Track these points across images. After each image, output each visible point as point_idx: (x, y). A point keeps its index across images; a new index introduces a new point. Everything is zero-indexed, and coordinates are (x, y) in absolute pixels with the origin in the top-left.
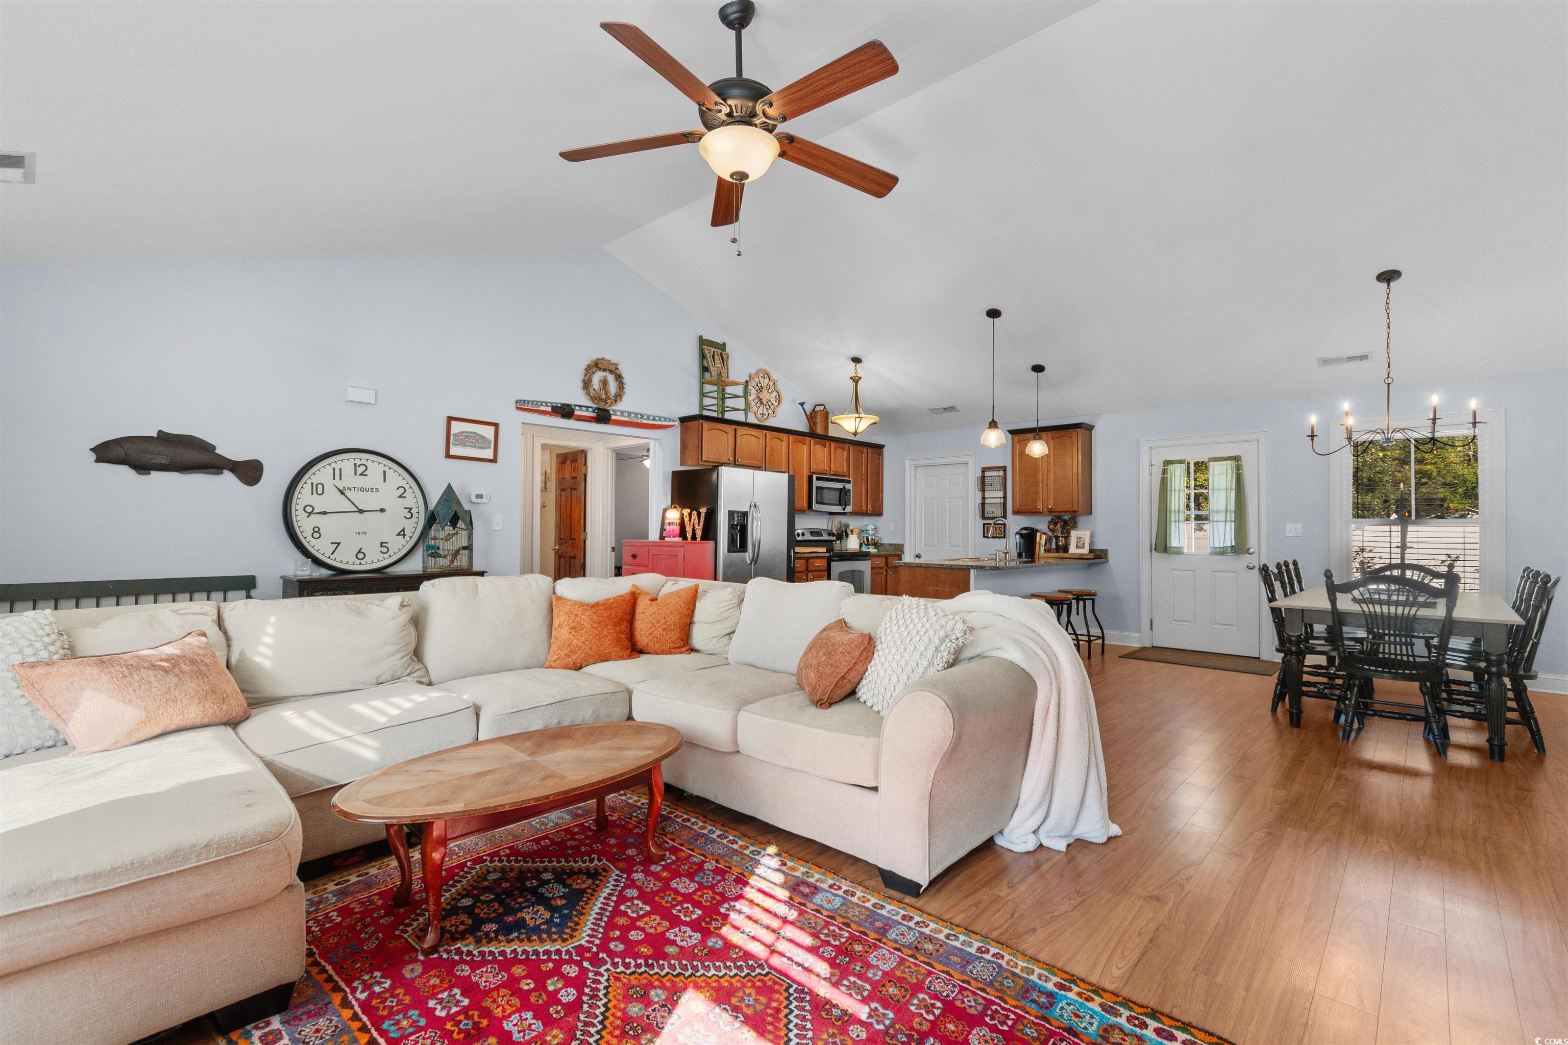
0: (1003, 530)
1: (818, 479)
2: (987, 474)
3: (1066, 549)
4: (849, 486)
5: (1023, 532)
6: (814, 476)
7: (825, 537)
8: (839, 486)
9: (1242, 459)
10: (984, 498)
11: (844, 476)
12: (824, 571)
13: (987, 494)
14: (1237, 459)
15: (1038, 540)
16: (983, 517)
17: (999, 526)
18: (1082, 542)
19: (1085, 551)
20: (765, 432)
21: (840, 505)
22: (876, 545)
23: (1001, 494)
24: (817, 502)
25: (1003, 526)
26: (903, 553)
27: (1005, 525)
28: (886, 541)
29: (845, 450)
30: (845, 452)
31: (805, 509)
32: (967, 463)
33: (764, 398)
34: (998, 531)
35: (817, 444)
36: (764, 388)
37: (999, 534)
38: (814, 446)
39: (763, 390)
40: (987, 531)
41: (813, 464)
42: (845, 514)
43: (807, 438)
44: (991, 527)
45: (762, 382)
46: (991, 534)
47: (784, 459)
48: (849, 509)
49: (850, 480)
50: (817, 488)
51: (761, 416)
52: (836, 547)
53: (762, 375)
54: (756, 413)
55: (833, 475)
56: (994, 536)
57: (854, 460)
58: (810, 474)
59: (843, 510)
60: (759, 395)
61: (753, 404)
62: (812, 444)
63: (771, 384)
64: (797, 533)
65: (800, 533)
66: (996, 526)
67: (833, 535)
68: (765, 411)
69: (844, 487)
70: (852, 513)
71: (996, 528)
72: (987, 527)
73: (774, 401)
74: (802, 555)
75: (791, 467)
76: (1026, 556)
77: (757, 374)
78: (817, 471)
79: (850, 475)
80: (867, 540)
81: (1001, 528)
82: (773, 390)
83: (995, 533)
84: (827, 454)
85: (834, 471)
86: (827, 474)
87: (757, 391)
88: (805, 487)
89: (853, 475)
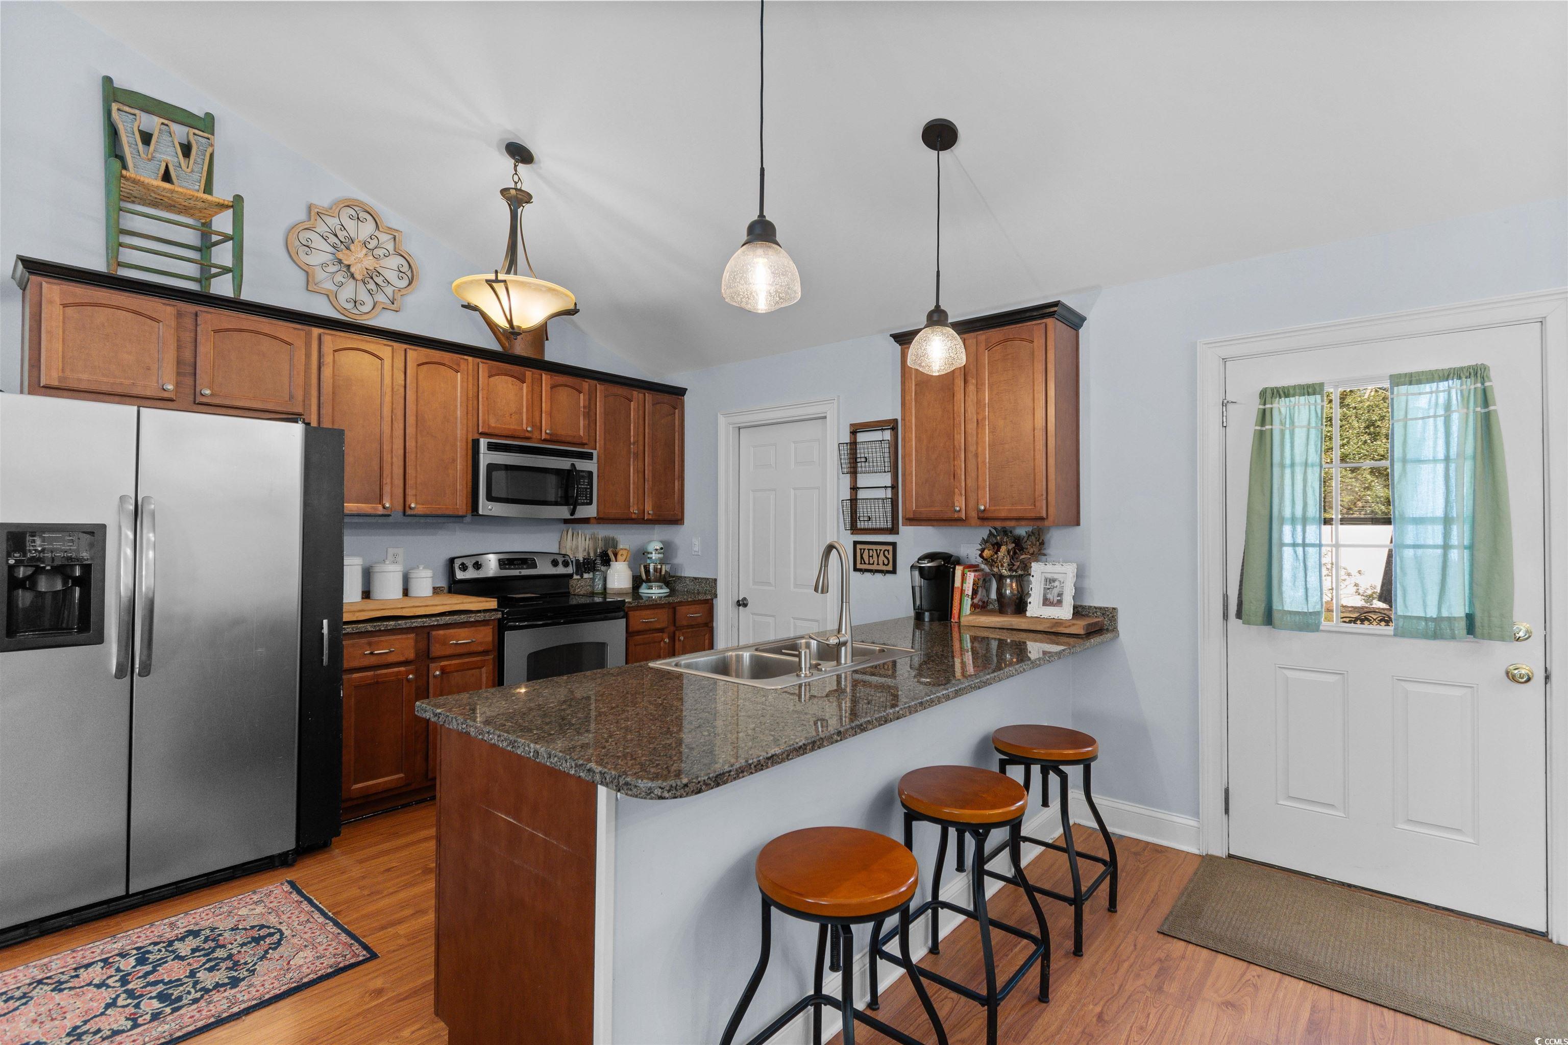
0: (890, 557)
1: (492, 447)
2: (861, 437)
3: (1020, 605)
4: (582, 465)
5: (926, 564)
6: (483, 442)
7: (544, 568)
8: (564, 464)
9: (1492, 374)
10: (854, 489)
11: (583, 445)
12: (485, 653)
13: (862, 481)
15: (957, 583)
16: (853, 526)
17: (884, 548)
18: (1056, 591)
19: (1065, 612)
20: (316, 331)
21: (566, 503)
22: (668, 580)
23: (887, 480)
24: (490, 498)
25: (890, 548)
26: (716, 596)
27: (894, 545)
28: (689, 571)
29: (580, 392)
30: (582, 395)
31: (461, 514)
32: (825, 417)
33: (359, 265)
34: (882, 557)
35: (498, 375)
36: (359, 242)
37: (884, 564)
38: (489, 377)
39: (352, 247)
40: (862, 557)
41: (484, 415)
42: (586, 521)
43: (466, 357)
44: (869, 550)
45: (351, 225)
46: (869, 564)
47: (388, 398)
48: (589, 511)
49: (595, 453)
50: (491, 468)
51: (349, 306)
52: (579, 588)
53: (353, 213)
54: (331, 297)
55: (545, 441)
56: (875, 567)
57: (606, 414)
58: (476, 436)
59: (572, 513)
60: (340, 256)
61: (320, 275)
62: (483, 371)
63: (384, 237)
64: (457, 563)
65: (469, 562)
66: (879, 547)
67: (566, 564)
68: (363, 295)
69: (573, 465)
70: (601, 520)
71: (878, 551)
72: (861, 549)
73: (392, 276)
74: (402, 624)
75: (411, 420)
76: (931, 620)
77: (334, 208)
78: (497, 432)
79: (593, 443)
80: (649, 571)
81: (888, 551)
82: (392, 252)
83: (876, 562)
84: (530, 397)
85: (548, 431)
86: (528, 439)
87: (334, 247)
88: (461, 465)
89: (603, 442)
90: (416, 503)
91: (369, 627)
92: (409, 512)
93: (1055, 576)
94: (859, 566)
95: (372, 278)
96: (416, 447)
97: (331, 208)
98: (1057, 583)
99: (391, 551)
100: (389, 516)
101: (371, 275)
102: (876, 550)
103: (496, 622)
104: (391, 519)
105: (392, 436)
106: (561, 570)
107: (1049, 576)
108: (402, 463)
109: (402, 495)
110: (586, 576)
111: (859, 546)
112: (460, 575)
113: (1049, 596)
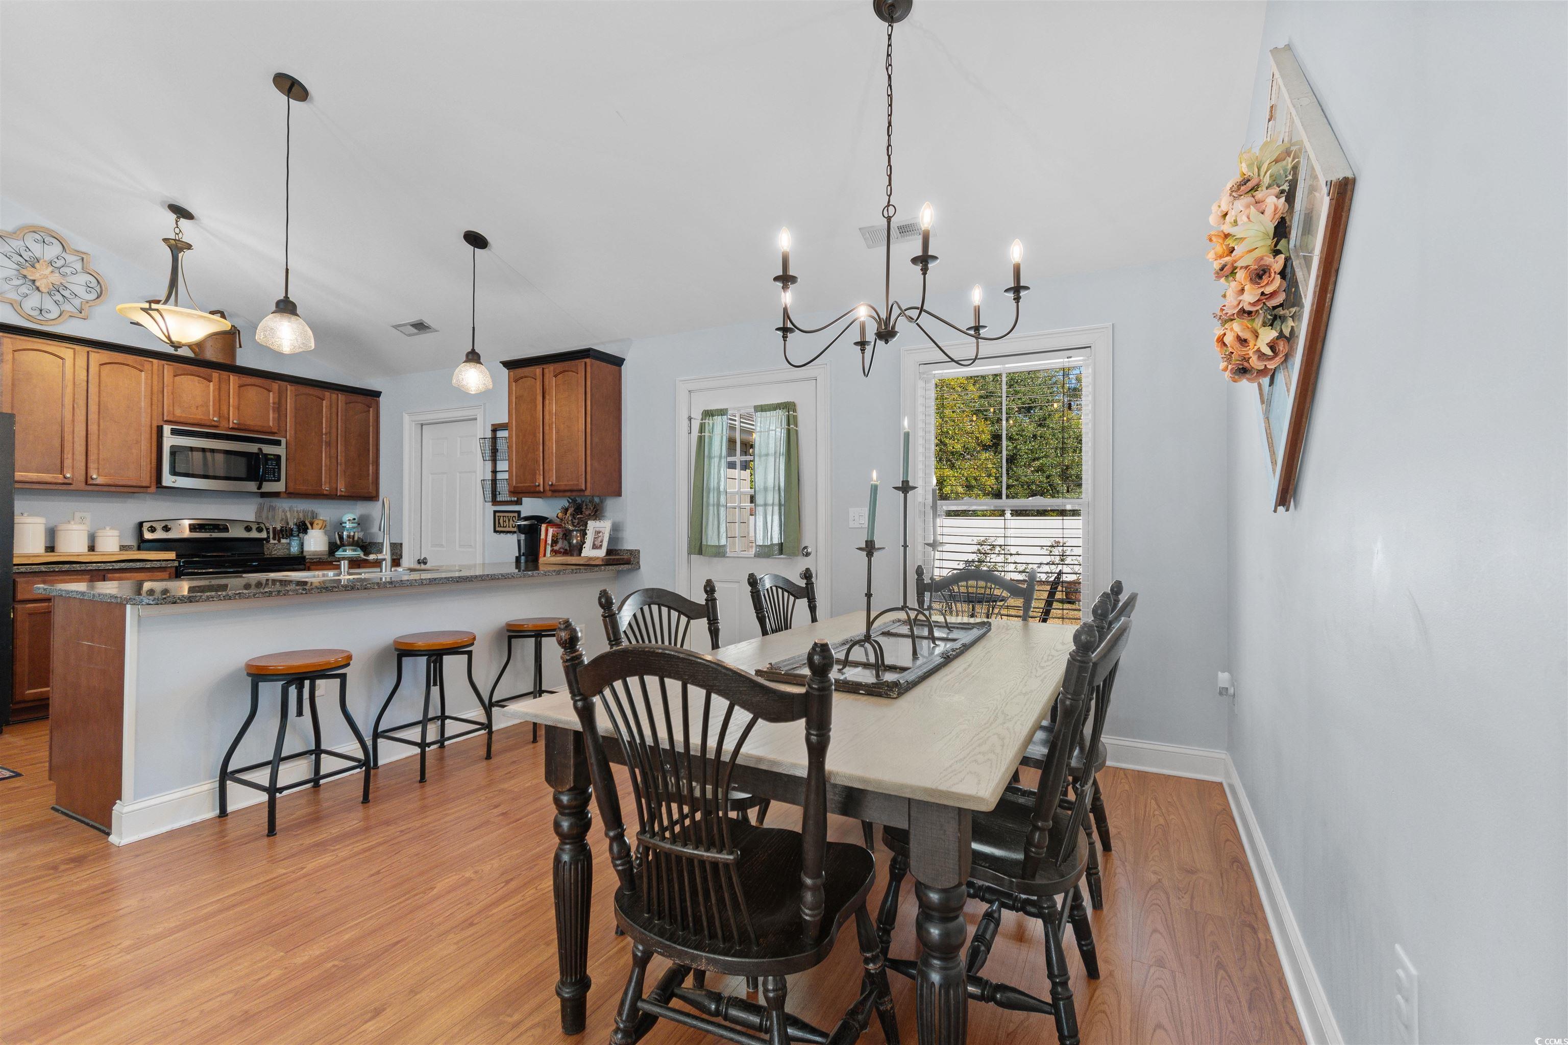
1: (174, 432)
2: (498, 434)
3: (579, 549)
5: (526, 524)
6: (167, 429)
7: (237, 533)
8: (253, 448)
9: (798, 408)
10: (494, 472)
11: (273, 433)
13: (499, 466)
14: (789, 407)
15: (543, 536)
16: (494, 500)
17: (512, 515)
18: (600, 539)
21: (253, 480)
24: (174, 472)
26: (401, 556)
29: (270, 391)
30: (271, 394)
31: (144, 484)
32: (476, 419)
33: (45, 281)
34: (511, 522)
35: (184, 374)
36: (45, 261)
37: (513, 527)
38: (175, 376)
39: (37, 265)
40: (499, 523)
41: (169, 406)
42: (276, 495)
43: (150, 360)
44: (503, 517)
45: (37, 249)
46: (504, 527)
47: (69, 390)
48: (280, 486)
49: (283, 441)
50: (175, 449)
51: (35, 313)
52: (276, 550)
53: (39, 238)
54: (16, 306)
55: (233, 429)
56: (507, 529)
57: (297, 409)
58: (161, 423)
59: (259, 487)
60: (25, 272)
61: (3, 287)
62: (168, 371)
63: (70, 258)
64: (146, 526)
65: (158, 526)
67: (260, 530)
68: (49, 304)
69: (260, 449)
70: (291, 494)
72: (498, 516)
73: (80, 291)
75: (93, 408)
76: (526, 562)
77: (18, 232)
78: (182, 420)
79: (284, 432)
80: (343, 538)
81: (516, 517)
82: (79, 270)
84: (217, 393)
85: (235, 421)
86: (216, 427)
87: (18, 264)
88: (145, 445)
89: (293, 432)
90: (98, 475)
92: (90, 482)
93: (601, 529)
94: (495, 528)
95: (59, 291)
96: (99, 430)
97: (15, 233)
98: (601, 534)
99: (78, 515)
100: (70, 484)
101: (56, 289)
102: (508, 517)
103: (174, 569)
104: (71, 487)
105: (73, 421)
106: (254, 534)
107: (597, 529)
108: (84, 443)
109: (84, 468)
110: (283, 541)
111: (497, 514)
112: (148, 536)
113: (596, 543)
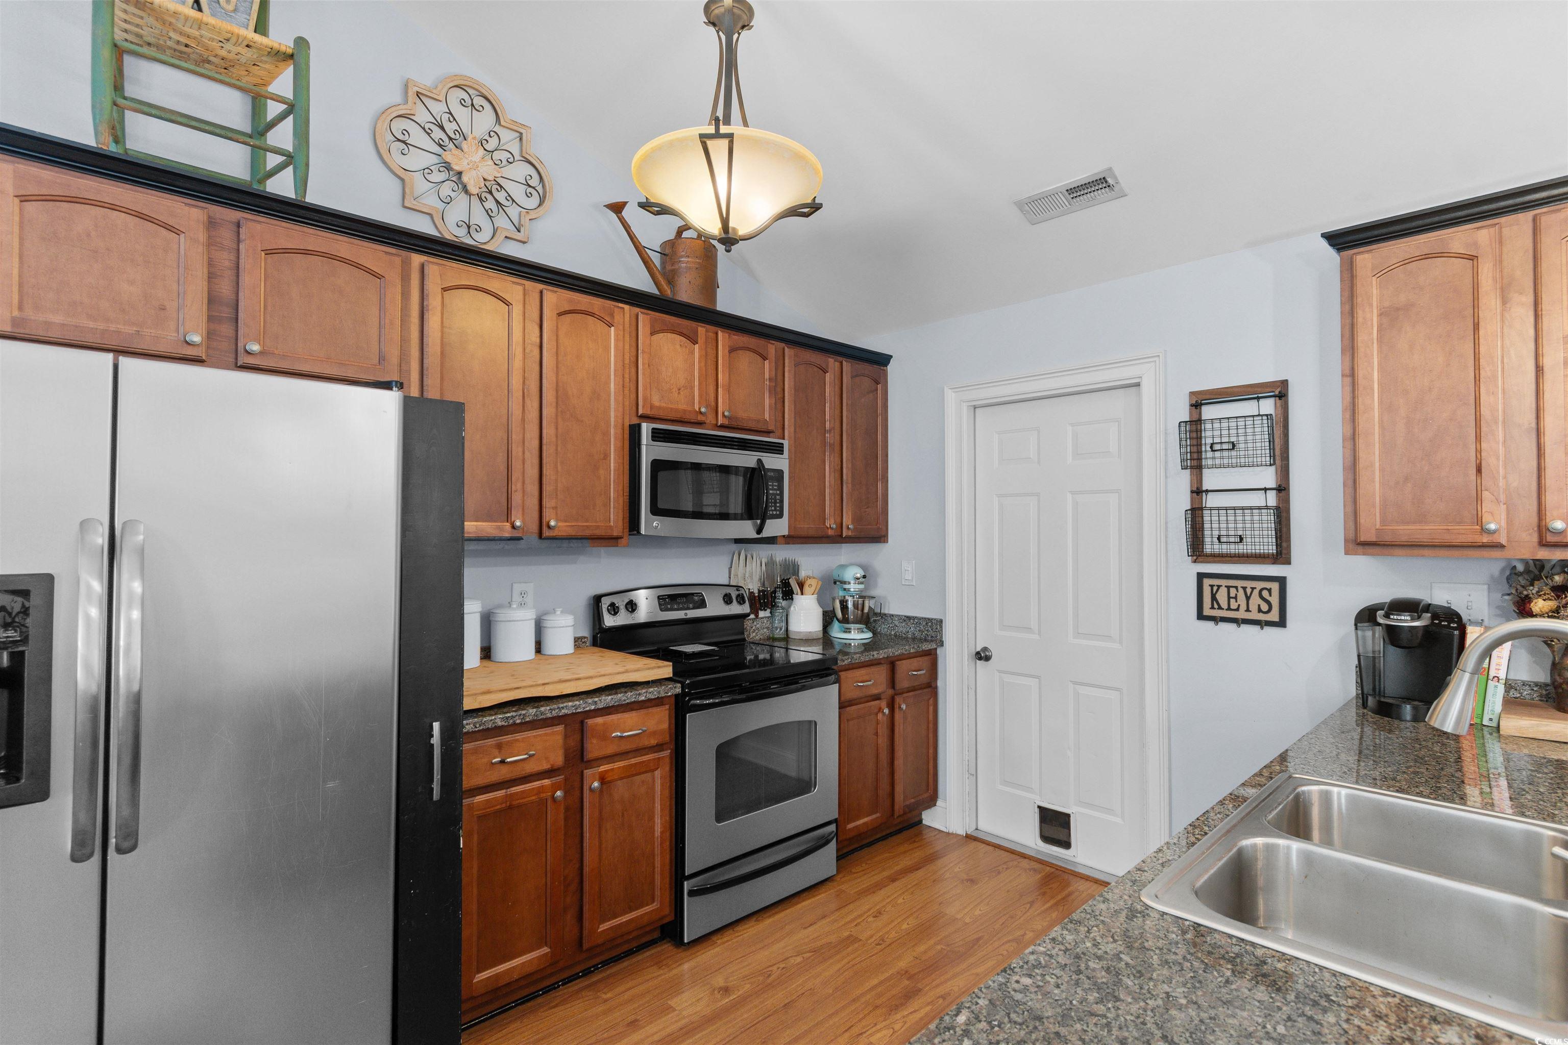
0: (1275, 600)
1: (657, 435)
2: (1208, 412)
4: (772, 462)
5: (1405, 621)
6: (646, 429)
7: (715, 607)
8: (746, 459)
10: (1198, 492)
11: (768, 433)
12: (659, 747)
13: (1211, 479)
16: (1196, 549)
20: (417, 259)
21: (750, 517)
22: (868, 620)
23: (1268, 477)
24: (656, 510)
25: (1275, 586)
26: (941, 644)
27: (1282, 581)
28: (896, 606)
29: (765, 358)
30: (767, 362)
31: (615, 534)
32: (1138, 385)
33: (474, 173)
34: (1255, 600)
35: (663, 331)
36: (474, 138)
37: (1260, 610)
38: (652, 334)
39: (465, 145)
40: (1214, 598)
41: (645, 389)
42: (771, 540)
43: (621, 305)
44: (1228, 587)
45: (462, 114)
46: (1229, 609)
47: (517, 363)
48: (777, 527)
49: (786, 443)
50: (658, 466)
51: (461, 233)
52: (755, 632)
53: (466, 97)
54: (436, 219)
55: (723, 427)
56: (1241, 614)
57: (797, 389)
58: (635, 421)
59: (759, 531)
60: (448, 157)
61: (420, 185)
62: (644, 326)
63: (507, 136)
64: (605, 603)
65: (621, 602)
66: (1249, 584)
67: (741, 600)
68: (479, 217)
69: (759, 461)
70: (791, 539)
71: (1249, 591)
72: (1212, 586)
73: (518, 192)
74: (546, 710)
75: (549, 396)
77: (440, 87)
78: (662, 414)
79: (780, 431)
80: (847, 607)
81: (1270, 590)
82: (517, 157)
83: (1243, 607)
84: (703, 364)
85: (726, 414)
86: (700, 424)
87: (440, 145)
88: (615, 462)
89: (792, 429)
90: (557, 520)
91: (498, 719)
92: (546, 533)
94: (1207, 611)
95: (490, 192)
96: (557, 436)
97: (436, 87)
99: (517, 588)
100: (519, 539)
101: (491, 188)
102: (1244, 588)
104: (522, 544)
105: (523, 420)
106: (735, 609)
108: (536, 461)
109: (537, 508)
110: (762, 614)
111: (1207, 582)
112: (609, 621)
